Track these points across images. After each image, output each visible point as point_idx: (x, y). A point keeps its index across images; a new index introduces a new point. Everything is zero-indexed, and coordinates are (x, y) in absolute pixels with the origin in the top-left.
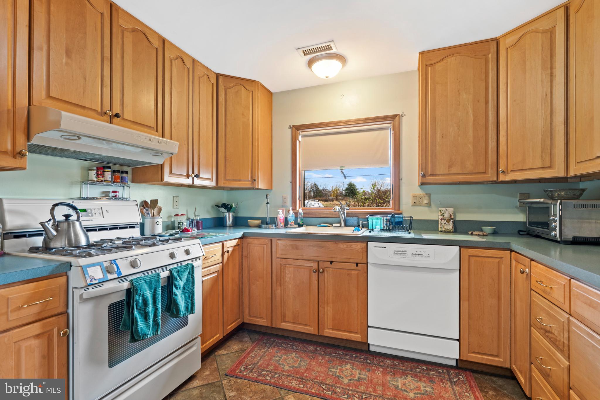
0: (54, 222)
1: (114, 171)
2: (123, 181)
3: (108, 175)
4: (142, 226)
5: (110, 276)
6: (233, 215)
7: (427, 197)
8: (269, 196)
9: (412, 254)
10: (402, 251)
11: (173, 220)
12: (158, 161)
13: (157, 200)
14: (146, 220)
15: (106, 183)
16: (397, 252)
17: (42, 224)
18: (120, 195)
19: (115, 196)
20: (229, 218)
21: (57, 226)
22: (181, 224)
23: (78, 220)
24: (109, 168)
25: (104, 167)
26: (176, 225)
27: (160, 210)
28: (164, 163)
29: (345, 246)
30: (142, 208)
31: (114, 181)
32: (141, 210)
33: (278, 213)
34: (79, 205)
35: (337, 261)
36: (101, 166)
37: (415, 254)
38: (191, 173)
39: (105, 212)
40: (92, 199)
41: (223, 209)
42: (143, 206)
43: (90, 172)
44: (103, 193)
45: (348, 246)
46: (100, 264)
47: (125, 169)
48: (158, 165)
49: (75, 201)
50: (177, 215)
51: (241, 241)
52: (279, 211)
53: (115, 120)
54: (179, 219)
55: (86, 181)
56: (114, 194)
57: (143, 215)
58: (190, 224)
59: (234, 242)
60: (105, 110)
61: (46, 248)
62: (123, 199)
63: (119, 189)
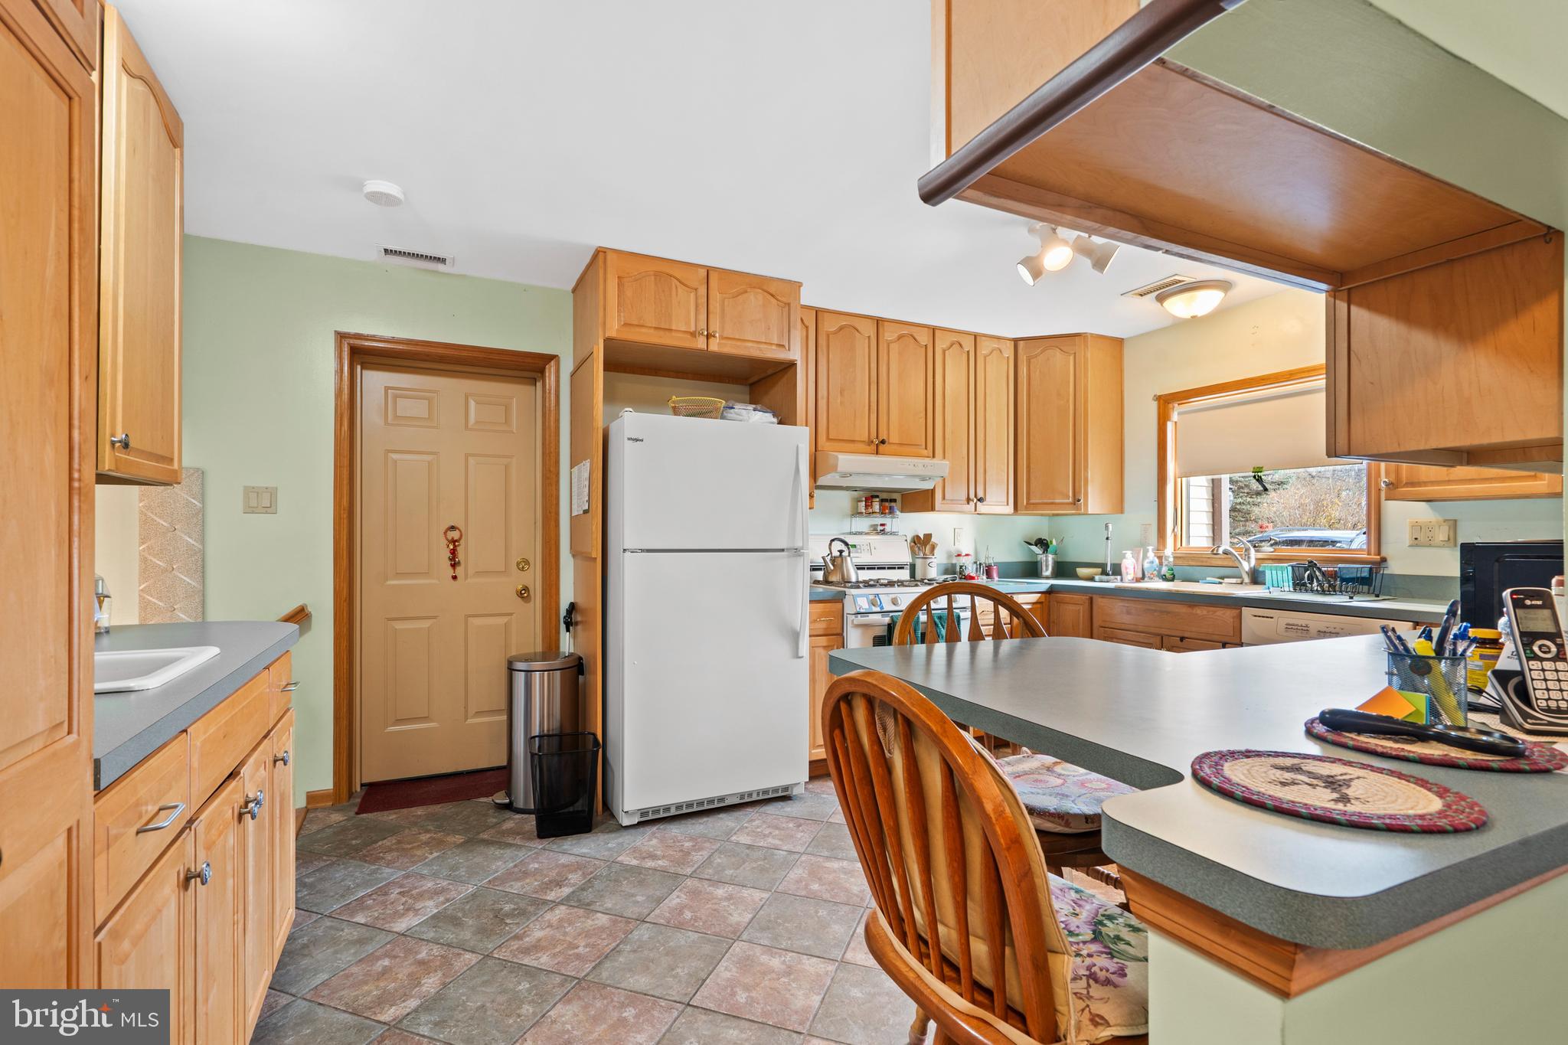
0: (832, 557)
1: (882, 501)
2: (891, 511)
3: (876, 506)
4: (913, 567)
5: (875, 609)
6: (1053, 559)
7: (1448, 527)
8: (1110, 526)
9: (1319, 631)
10: (1301, 626)
11: (954, 562)
12: (927, 485)
13: (931, 534)
14: (917, 560)
15: (875, 515)
16: (1290, 627)
17: (823, 558)
18: (888, 529)
19: (883, 531)
20: (1048, 562)
21: (833, 560)
22: (964, 568)
23: (849, 555)
24: (877, 497)
25: (873, 497)
26: (958, 569)
27: (933, 548)
28: (934, 487)
29: (1205, 612)
30: (913, 544)
31: (882, 512)
32: (912, 548)
33: (1124, 556)
34: (850, 540)
35: (1192, 636)
36: (869, 494)
37: (1325, 632)
38: (972, 496)
39: (873, 550)
40: (861, 533)
41: (1036, 550)
42: (915, 542)
43: (859, 503)
44: (873, 526)
45: (1211, 613)
46: (866, 596)
47: (895, 496)
48: (928, 490)
49: (846, 536)
50: (959, 555)
51: (1046, 597)
52: (1126, 553)
53: (882, 447)
54: (963, 561)
55: (856, 513)
56: (882, 528)
57: (913, 553)
58: (977, 568)
59: (1034, 598)
60: (872, 438)
61: (826, 582)
62: (892, 533)
63: (887, 520)
